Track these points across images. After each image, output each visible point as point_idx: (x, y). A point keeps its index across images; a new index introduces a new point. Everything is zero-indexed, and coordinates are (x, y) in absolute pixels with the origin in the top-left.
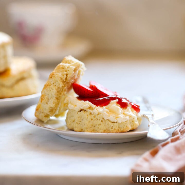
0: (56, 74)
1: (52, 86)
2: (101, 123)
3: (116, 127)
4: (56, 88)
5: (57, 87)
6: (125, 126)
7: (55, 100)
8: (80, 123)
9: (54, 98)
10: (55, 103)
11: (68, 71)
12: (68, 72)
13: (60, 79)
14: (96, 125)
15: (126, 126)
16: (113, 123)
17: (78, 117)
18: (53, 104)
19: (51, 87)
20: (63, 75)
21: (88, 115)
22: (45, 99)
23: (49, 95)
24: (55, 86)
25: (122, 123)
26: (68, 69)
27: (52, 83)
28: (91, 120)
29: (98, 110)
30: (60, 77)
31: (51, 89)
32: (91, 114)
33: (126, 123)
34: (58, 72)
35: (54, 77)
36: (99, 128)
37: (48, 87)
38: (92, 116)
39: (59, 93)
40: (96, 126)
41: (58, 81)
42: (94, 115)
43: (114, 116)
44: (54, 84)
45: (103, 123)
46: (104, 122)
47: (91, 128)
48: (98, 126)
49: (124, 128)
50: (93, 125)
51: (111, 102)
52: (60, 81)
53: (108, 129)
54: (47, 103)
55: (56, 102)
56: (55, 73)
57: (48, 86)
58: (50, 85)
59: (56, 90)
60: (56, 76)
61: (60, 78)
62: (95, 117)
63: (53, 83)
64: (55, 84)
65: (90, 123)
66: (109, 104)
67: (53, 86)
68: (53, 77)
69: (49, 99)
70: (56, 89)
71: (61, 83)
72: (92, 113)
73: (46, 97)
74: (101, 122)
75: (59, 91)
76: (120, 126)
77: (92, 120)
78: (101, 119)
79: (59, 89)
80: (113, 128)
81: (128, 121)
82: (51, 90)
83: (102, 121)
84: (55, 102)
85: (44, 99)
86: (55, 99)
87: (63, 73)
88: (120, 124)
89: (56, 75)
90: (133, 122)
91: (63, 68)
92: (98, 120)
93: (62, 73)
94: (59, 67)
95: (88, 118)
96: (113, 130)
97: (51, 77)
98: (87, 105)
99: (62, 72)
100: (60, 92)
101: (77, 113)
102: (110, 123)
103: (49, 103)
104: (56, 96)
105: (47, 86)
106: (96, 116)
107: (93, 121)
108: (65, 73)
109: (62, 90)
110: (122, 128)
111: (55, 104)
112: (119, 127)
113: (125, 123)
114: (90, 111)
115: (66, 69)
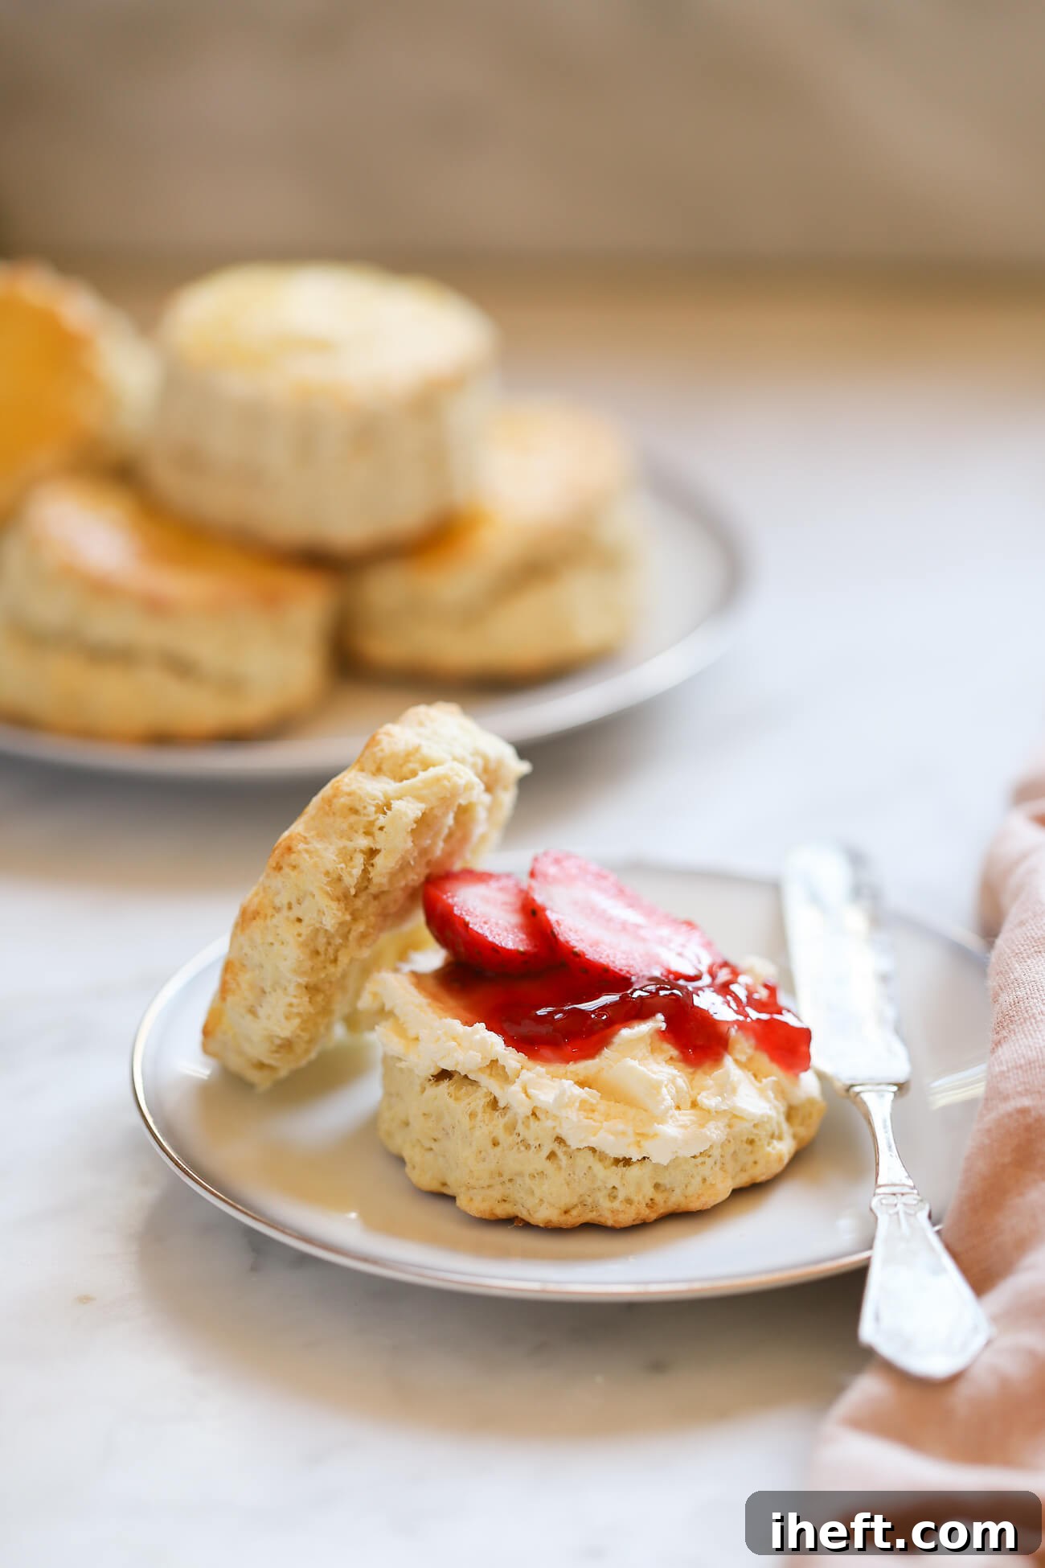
0: (307, 851)
1: (279, 919)
2: (549, 1167)
3: (639, 1186)
4: (299, 935)
5: (304, 929)
6: (699, 1179)
7: (295, 1001)
8: (434, 1145)
9: (292, 989)
10: (299, 1015)
11: (381, 829)
12: (380, 841)
13: (329, 883)
14: (520, 1174)
15: (704, 1180)
16: (621, 1169)
17: (425, 1114)
18: (287, 1018)
19: (277, 927)
20: (347, 857)
21: (472, 1115)
22: (238, 985)
23: (261, 966)
24: (299, 920)
25: (676, 1162)
26: (382, 820)
27: (282, 900)
28: (490, 1144)
29: (531, 1091)
30: (327, 873)
31: (270, 939)
32: (494, 1104)
33: (703, 1163)
34: (322, 836)
35: (294, 867)
36: (532, 1193)
37: (254, 923)
38: (499, 1123)
39: (322, 958)
40: (519, 1181)
41: (314, 896)
42: (509, 1114)
43: (624, 1133)
44: (290, 907)
45: (560, 1168)
46: (563, 1159)
47: (489, 1186)
48: (527, 1180)
49: (690, 1191)
50: (500, 1175)
51: (617, 1040)
52: (327, 893)
53: (589, 1200)
54: (252, 1011)
55: (301, 1010)
56: (305, 840)
57: (259, 922)
58: (270, 911)
59: (304, 945)
60: (306, 861)
61: (325, 880)
62: (511, 1128)
63: (285, 902)
64: (297, 912)
65: (484, 1160)
66: (606, 1052)
67: (287, 918)
68: (286, 870)
69: (264, 992)
70: (301, 939)
71: (334, 905)
72: (501, 1104)
73: (245, 978)
74: (548, 1164)
75: (322, 950)
76: (665, 1181)
77: (495, 1144)
78: (549, 1146)
79: (322, 940)
80: (621, 1195)
81: (716, 1153)
82: (272, 944)
83: (552, 1156)
84: (295, 1010)
85: (233, 986)
86: (295, 996)
87: (351, 845)
88: (666, 1168)
89: (306, 856)
90: (749, 1148)
91: (354, 811)
92: (528, 1147)
93: (345, 842)
94: (329, 801)
95: (472, 1128)
96: (616, 1205)
97: (278, 863)
98: (471, 1052)
99: (341, 835)
100: (331, 951)
101: (418, 1088)
102: (599, 1169)
103: (262, 1012)
104: (303, 980)
105: (254, 918)
106: (520, 1128)
107: (498, 1149)
108: (364, 842)
109: (338, 941)
110: (678, 1191)
111: (297, 1021)
112: (657, 1186)
113: (699, 1160)
114: (490, 1084)
115: (372, 818)
